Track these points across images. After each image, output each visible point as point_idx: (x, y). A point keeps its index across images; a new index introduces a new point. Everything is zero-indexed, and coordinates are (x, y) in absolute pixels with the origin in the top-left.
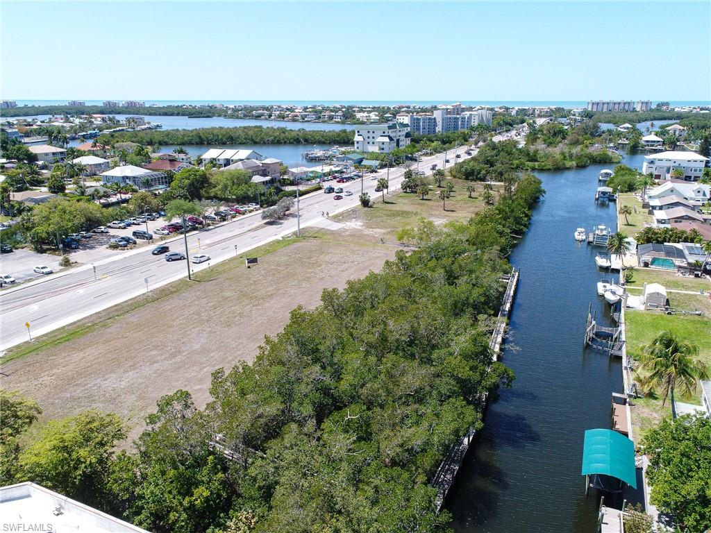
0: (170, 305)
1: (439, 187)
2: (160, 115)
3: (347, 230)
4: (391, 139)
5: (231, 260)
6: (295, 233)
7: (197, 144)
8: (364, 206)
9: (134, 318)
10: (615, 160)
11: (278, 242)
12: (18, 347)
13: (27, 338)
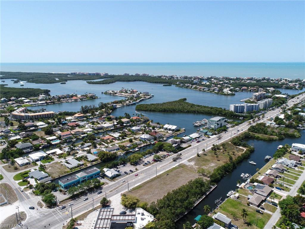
0: (153, 183)
1: (223, 148)
2: (154, 83)
3: (190, 165)
4: (218, 124)
5: (164, 172)
6: (178, 165)
7: (164, 111)
8: (198, 156)
9: (148, 185)
10: (297, 137)
11: (174, 168)
12: (133, 188)
13: (134, 187)
